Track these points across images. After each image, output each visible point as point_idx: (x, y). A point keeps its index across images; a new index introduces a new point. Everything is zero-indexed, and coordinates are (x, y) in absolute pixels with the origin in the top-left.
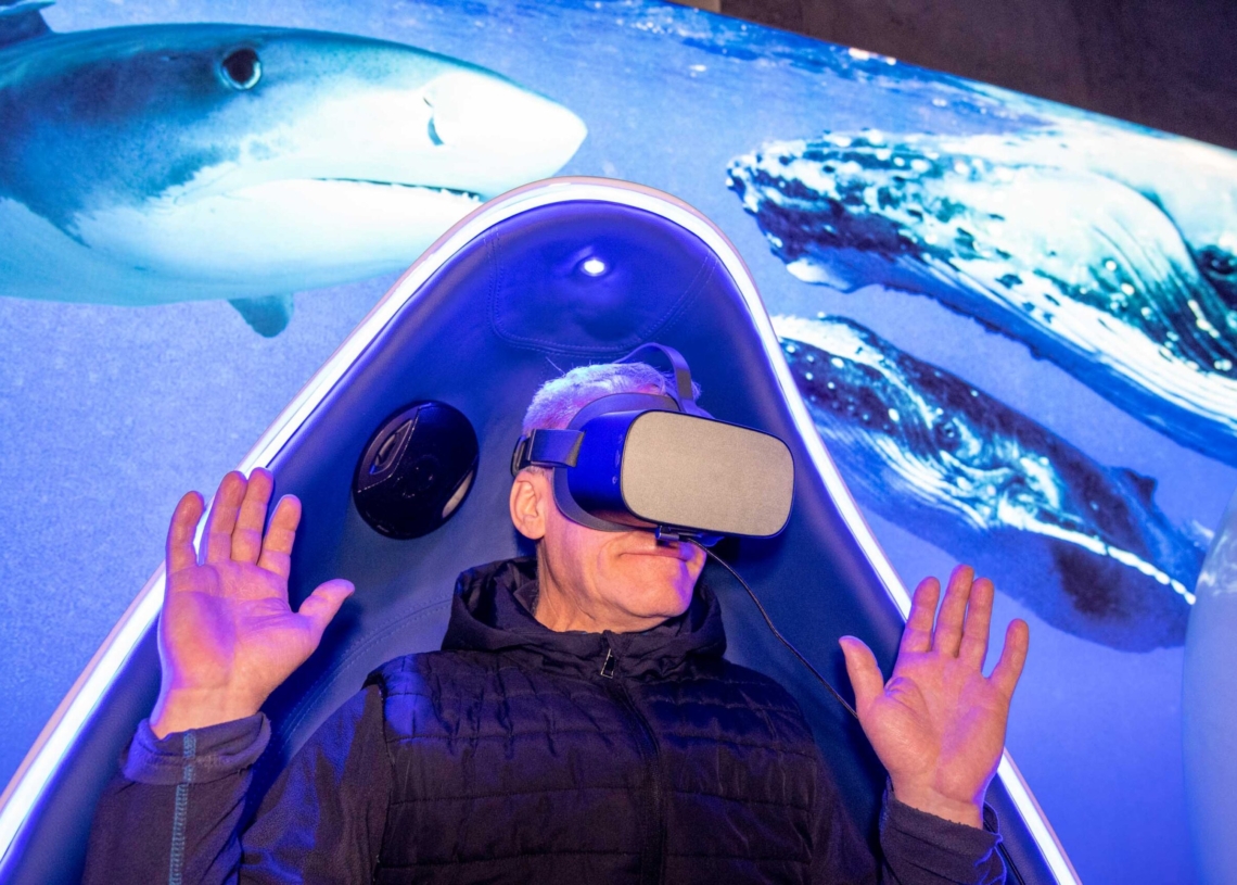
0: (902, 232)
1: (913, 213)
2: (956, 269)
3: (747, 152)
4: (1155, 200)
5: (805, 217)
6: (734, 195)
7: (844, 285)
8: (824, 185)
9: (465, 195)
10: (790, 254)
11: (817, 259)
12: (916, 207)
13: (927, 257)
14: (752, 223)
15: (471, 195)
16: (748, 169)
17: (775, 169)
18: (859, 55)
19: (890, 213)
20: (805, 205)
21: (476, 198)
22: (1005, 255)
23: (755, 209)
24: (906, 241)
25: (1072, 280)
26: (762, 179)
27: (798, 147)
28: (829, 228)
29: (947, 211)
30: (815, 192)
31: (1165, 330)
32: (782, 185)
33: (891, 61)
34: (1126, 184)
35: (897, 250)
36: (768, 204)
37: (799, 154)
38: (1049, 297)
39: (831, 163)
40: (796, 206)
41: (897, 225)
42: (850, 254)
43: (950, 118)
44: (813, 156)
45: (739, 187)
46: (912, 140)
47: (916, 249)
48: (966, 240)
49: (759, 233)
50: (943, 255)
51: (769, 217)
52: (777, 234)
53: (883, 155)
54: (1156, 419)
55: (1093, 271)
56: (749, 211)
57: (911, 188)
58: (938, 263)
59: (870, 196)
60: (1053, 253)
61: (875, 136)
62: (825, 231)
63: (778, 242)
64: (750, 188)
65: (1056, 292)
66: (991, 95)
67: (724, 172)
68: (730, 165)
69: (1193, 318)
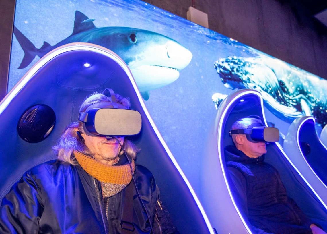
0: (240, 78)
1: (241, 74)
2: (248, 85)
3: (217, 61)
4: (273, 71)
5: (226, 74)
6: (215, 70)
7: (232, 88)
8: (228, 68)
9: (175, 69)
10: (224, 82)
11: (229, 83)
12: (242, 72)
13: (244, 82)
16: (217, 64)
17: (221, 64)
18: (232, 40)
19: (239, 74)
20: (226, 72)
21: (176, 70)
22: (254, 82)
23: (219, 72)
24: (240, 79)
25: (263, 87)
26: (220, 66)
27: (224, 60)
28: (230, 77)
29: (246, 73)
30: (227, 69)
31: (275, 96)
32: (222, 67)
33: (237, 41)
34: (269, 68)
35: (240, 81)
36: (220, 71)
37: (224, 61)
38: (260, 90)
39: (229, 63)
40: (225, 72)
41: (239, 76)
42: (233, 82)
43: (245, 54)
44: (227, 61)
45: (216, 68)
46: (240, 58)
47: (242, 81)
48: (249, 79)
49: (220, 78)
50: (246, 82)
51: (221, 74)
52: (223, 78)
53: (236, 61)
54: (274, 113)
55: (266, 85)
56: (218, 73)
57: (241, 68)
58: (245, 84)
59: (235, 70)
60: (260, 82)
61: (235, 57)
62: (229, 77)
63: (223, 80)
64: (218, 68)
65: (261, 89)
66: (251, 49)
67: (214, 65)
68: (215, 63)
69: (279, 94)
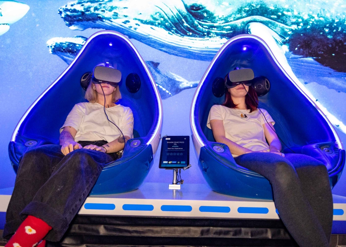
0: (99, 16)
1: (103, 11)
2: (111, 21)
3: (64, 5)
5: (75, 16)
6: (59, 15)
7: (82, 29)
8: (81, 9)
9: (5, 25)
10: (70, 25)
11: (76, 25)
12: (104, 9)
13: (104, 20)
14: (63, 19)
15: (6, 24)
16: (63, 9)
17: (69, 7)
19: (96, 12)
20: (75, 14)
21: (7, 25)
22: (126, 16)
23: (64, 17)
24: (100, 18)
25: (145, 19)
26: (67, 10)
28: (80, 18)
29: (112, 8)
30: (79, 11)
31: (172, 27)
32: (71, 11)
35: (97, 20)
36: (67, 15)
37: (76, 3)
38: (137, 24)
39: (83, 4)
40: (73, 14)
41: (98, 14)
42: (85, 23)
44: (79, 3)
45: (61, 13)
47: (101, 19)
48: (116, 15)
49: (64, 21)
50: (109, 19)
51: (67, 18)
52: (67, 21)
54: (163, 49)
55: (152, 16)
56: (62, 17)
57: (103, 5)
58: (107, 21)
59: (92, 10)
60: (141, 14)
62: (79, 19)
63: (68, 23)
64: (63, 13)
65: (139, 23)
67: (58, 10)
68: (59, 9)
69: (183, 22)
